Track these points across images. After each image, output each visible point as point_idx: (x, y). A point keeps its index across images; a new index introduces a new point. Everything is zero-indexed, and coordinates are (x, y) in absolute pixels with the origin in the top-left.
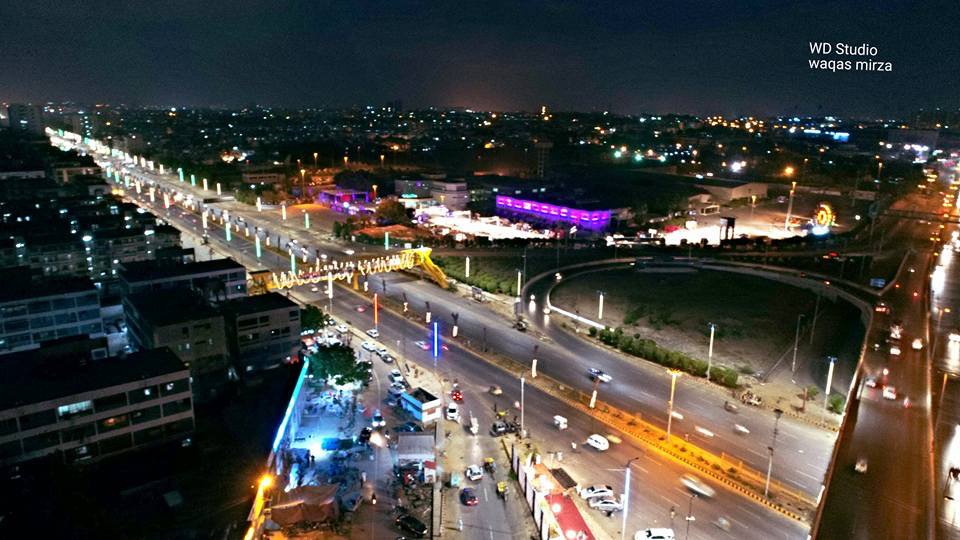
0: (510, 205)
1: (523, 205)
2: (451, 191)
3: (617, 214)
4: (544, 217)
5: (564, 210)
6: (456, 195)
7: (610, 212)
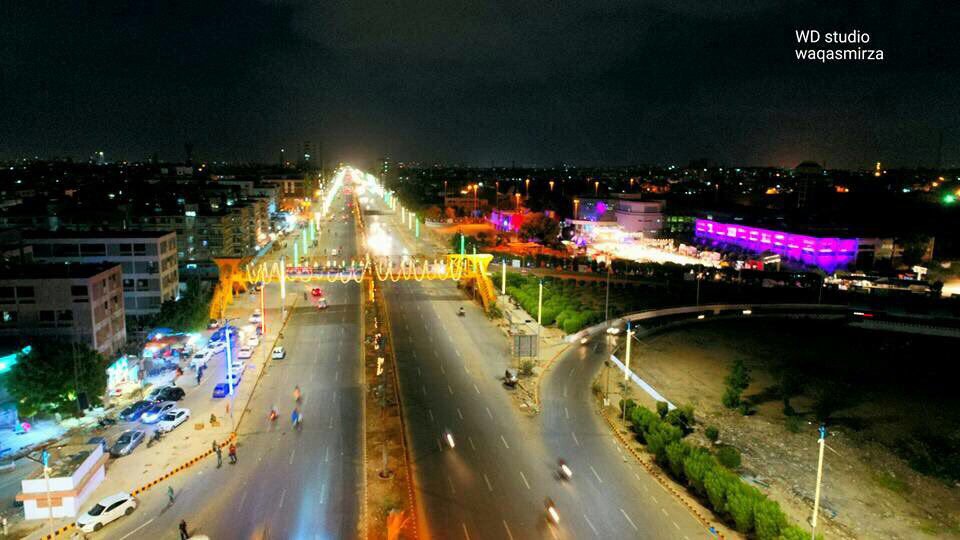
0: (711, 231)
1: (727, 232)
2: (636, 213)
3: (873, 247)
4: (752, 247)
5: (780, 237)
6: (642, 218)
7: (860, 242)
